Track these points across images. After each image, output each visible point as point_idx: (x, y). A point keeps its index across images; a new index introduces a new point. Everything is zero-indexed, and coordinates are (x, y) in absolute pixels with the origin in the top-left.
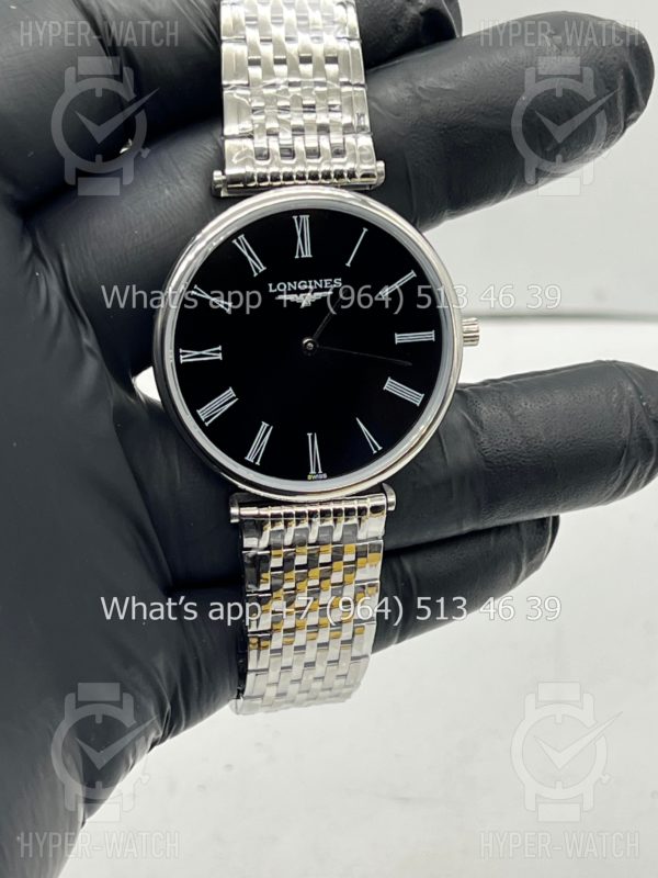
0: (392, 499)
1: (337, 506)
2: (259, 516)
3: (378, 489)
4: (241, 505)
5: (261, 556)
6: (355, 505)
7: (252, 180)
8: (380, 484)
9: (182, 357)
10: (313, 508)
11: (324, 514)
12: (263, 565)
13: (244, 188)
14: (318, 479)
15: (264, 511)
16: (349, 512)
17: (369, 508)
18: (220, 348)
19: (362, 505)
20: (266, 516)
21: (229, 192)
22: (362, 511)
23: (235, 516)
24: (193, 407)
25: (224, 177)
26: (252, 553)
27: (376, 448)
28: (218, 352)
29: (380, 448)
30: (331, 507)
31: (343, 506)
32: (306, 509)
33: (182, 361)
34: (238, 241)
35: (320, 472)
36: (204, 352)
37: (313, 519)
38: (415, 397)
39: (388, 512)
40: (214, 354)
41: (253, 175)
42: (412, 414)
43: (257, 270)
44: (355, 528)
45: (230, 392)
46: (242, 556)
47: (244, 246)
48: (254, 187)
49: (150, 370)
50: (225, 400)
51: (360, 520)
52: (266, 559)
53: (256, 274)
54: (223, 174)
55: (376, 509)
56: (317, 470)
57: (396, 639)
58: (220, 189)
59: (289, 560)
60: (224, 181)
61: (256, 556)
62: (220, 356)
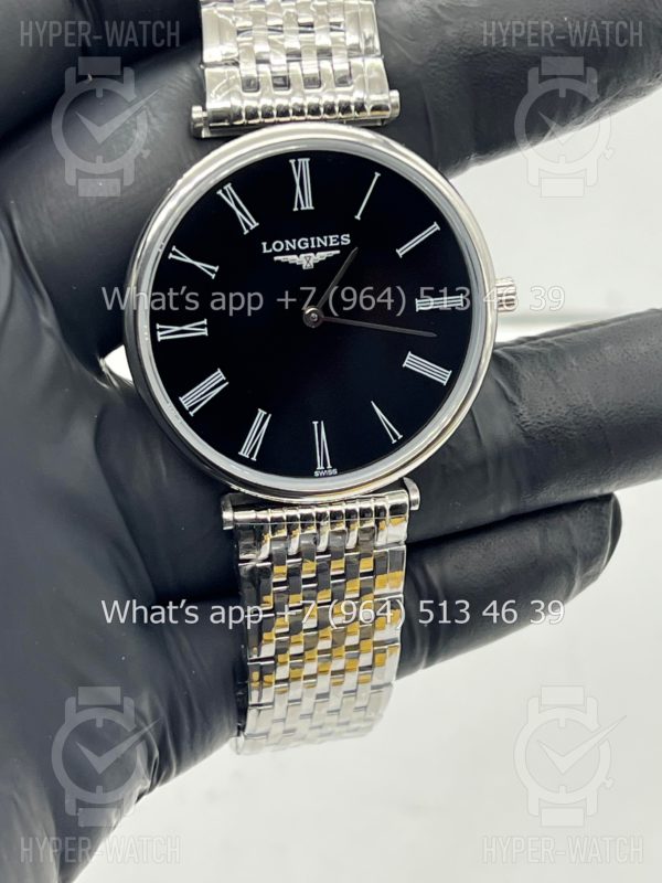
0: (416, 496)
1: (350, 507)
2: (257, 520)
3: (400, 484)
4: (236, 508)
5: (261, 569)
6: (371, 504)
7: (239, 117)
8: (401, 480)
9: (159, 334)
10: (321, 510)
11: (335, 516)
12: (264, 581)
13: (228, 128)
14: (326, 476)
15: (262, 515)
16: (364, 513)
17: (388, 508)
18: (205, 322)
19: (380, 503)
20: (265, 521)
21: (212, 132)
22: (379, 511)
23: (229, 522)
24: (175, 394)
25: (205, 114)
26: (249, 566)
27: (395, 437)
28: (203, 326)
29: (400, 437)
30: (343, 508)
31: (357, 506)
32: (313, 511)
33: (160, 339)
34: (224, 192)
35: (329, 466)
36: (186, 328)
37: (322, 523)
38: (441, 375)
39: (411, 512)
40: (198, 330)
41: (240, 111)
42: (436, 395)
43: (248, 227)
44: (372, 533)
45: (219, 375)
46: (238, 569)
47: (230, 197)
48: (242, 125)
49: (122, 350)
50: (212, 385)
51: (377, 522)
52: (267, 572)
53: (246, 232)
54: (204, 109)
55: (397, 510)
56: (325, 465)
57: (423, 663)
58: (200, 129)
59: (294, 573)
60: (205, 118)
61: (254, 568)
62: (205, 332)
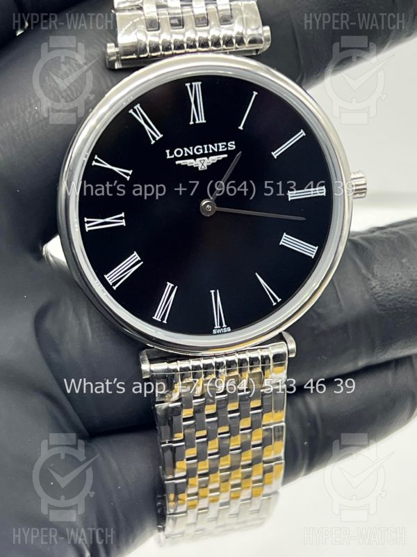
0: (292, 346)
1: (242, 356)
2: (169, 370)
3: (280, 338)
4: (152, 361)
5: (173, 408)
6: (258, 354)
7: (144, 51)
8: (280, 334)
9: (87, 225)
10: (219, 360)
11: (230, 364)
12: (175, 419)
13: (135, 60)
14: (222, 333)
15: (173, 366)
16: (253, 361)
17: (271, 357)
18: (123, 215)
19: (265, 353)
20: (175, 370)
21: (123, 64)
22: (265, 359)
23: (146, 373)
24: (101, 273)
25: (117, 50)
26: (164, 406)
27: (275, 300)
28: (121, 218)
29: (279, 300)
30: (236, 358)
31: (247, 356)
32: (212, 361)
33: (87, 229)
34: (135, 111)
35: (224, 326)
36: (108, 220)
37: (220, 371)
38: (309, 250)
39: (289, 358)
40: (117, 221)
41: (146, 45)
42: (308, 265)
43: (154, 138)
44: (260, 378)
45: (135, 257)
46: (155, 409)
47: (140, 115)
48: (147, 57)
49: (58, 237)
50: (131, 263)
51: (263, 368)
52: (176, 411)
53: (153, 142)
54: (116, 46)
55: (278, 358)
56: (221, 324)
57: (303, 473)
58: (113, 62)
59: (199, 410)
60: (117, 53)
61: (168, 408)
62: (123, 223)
